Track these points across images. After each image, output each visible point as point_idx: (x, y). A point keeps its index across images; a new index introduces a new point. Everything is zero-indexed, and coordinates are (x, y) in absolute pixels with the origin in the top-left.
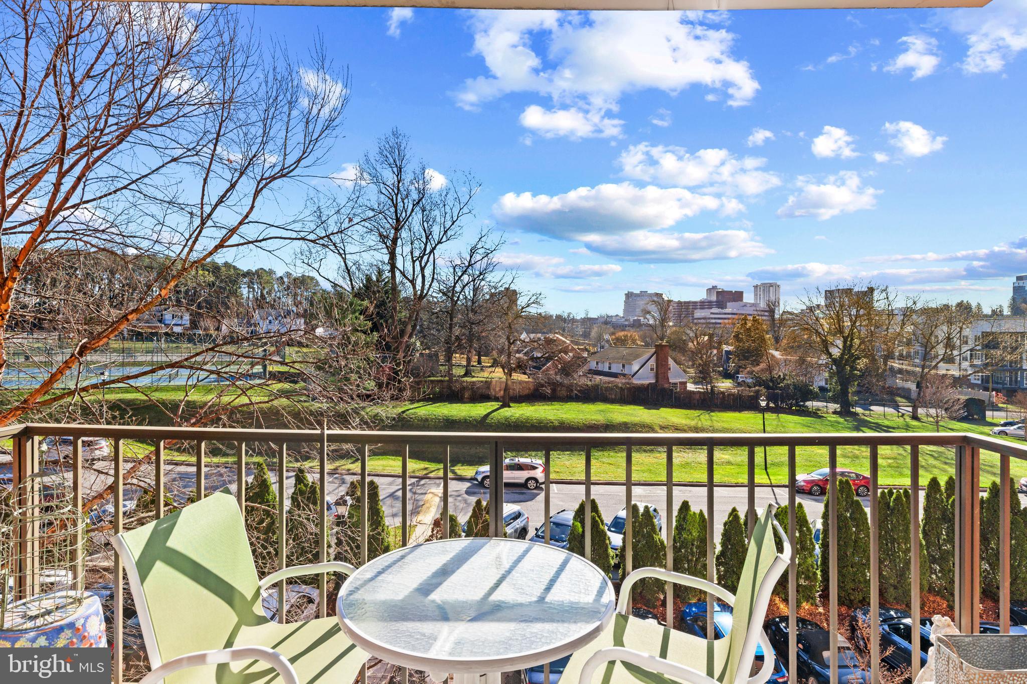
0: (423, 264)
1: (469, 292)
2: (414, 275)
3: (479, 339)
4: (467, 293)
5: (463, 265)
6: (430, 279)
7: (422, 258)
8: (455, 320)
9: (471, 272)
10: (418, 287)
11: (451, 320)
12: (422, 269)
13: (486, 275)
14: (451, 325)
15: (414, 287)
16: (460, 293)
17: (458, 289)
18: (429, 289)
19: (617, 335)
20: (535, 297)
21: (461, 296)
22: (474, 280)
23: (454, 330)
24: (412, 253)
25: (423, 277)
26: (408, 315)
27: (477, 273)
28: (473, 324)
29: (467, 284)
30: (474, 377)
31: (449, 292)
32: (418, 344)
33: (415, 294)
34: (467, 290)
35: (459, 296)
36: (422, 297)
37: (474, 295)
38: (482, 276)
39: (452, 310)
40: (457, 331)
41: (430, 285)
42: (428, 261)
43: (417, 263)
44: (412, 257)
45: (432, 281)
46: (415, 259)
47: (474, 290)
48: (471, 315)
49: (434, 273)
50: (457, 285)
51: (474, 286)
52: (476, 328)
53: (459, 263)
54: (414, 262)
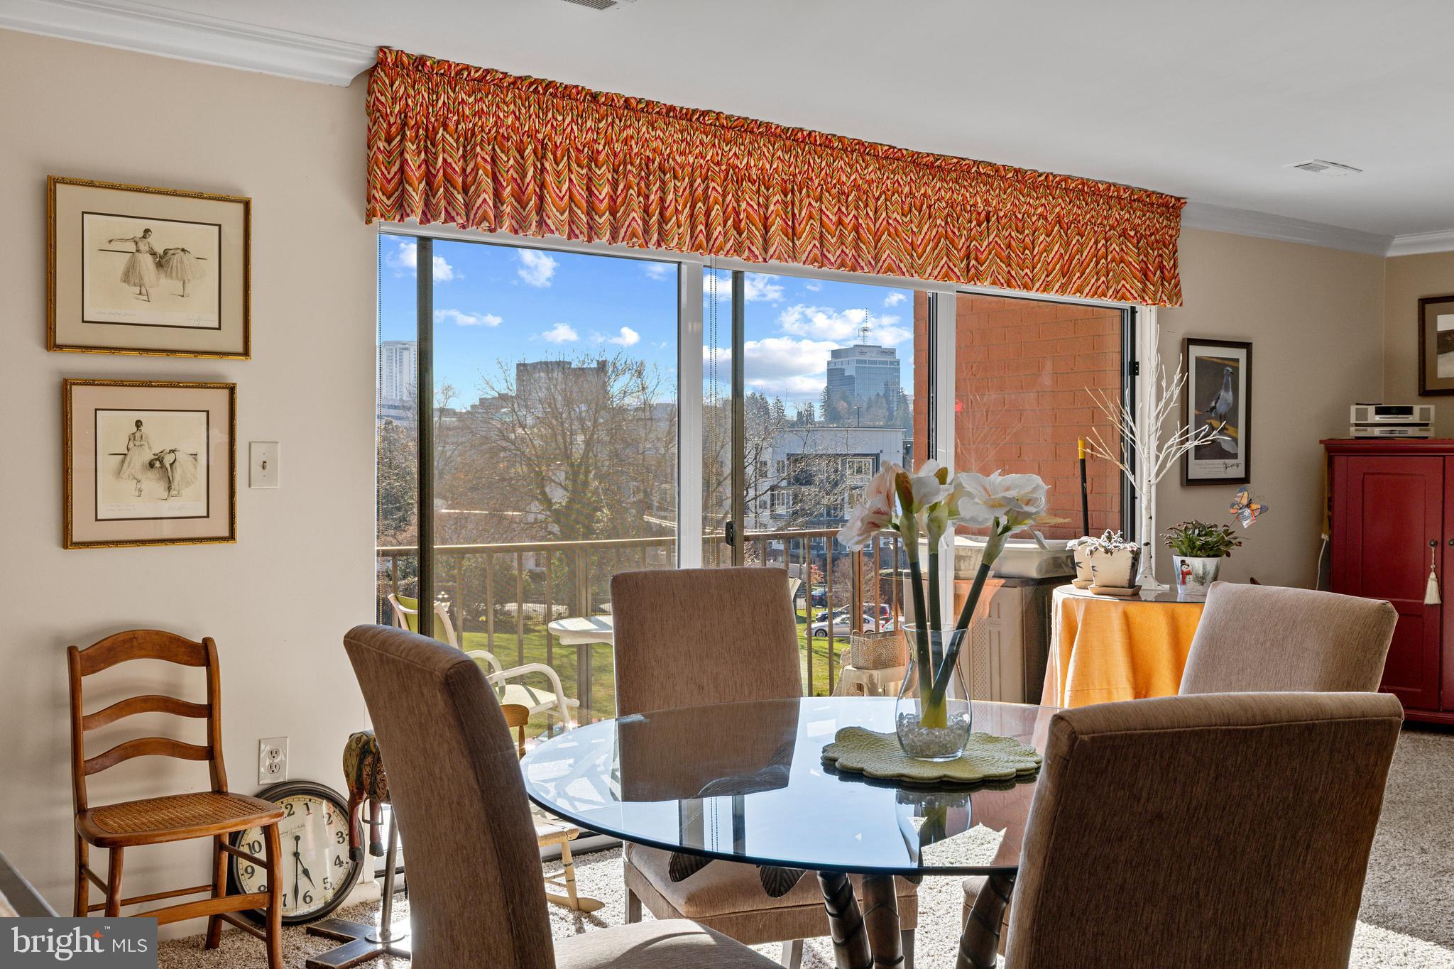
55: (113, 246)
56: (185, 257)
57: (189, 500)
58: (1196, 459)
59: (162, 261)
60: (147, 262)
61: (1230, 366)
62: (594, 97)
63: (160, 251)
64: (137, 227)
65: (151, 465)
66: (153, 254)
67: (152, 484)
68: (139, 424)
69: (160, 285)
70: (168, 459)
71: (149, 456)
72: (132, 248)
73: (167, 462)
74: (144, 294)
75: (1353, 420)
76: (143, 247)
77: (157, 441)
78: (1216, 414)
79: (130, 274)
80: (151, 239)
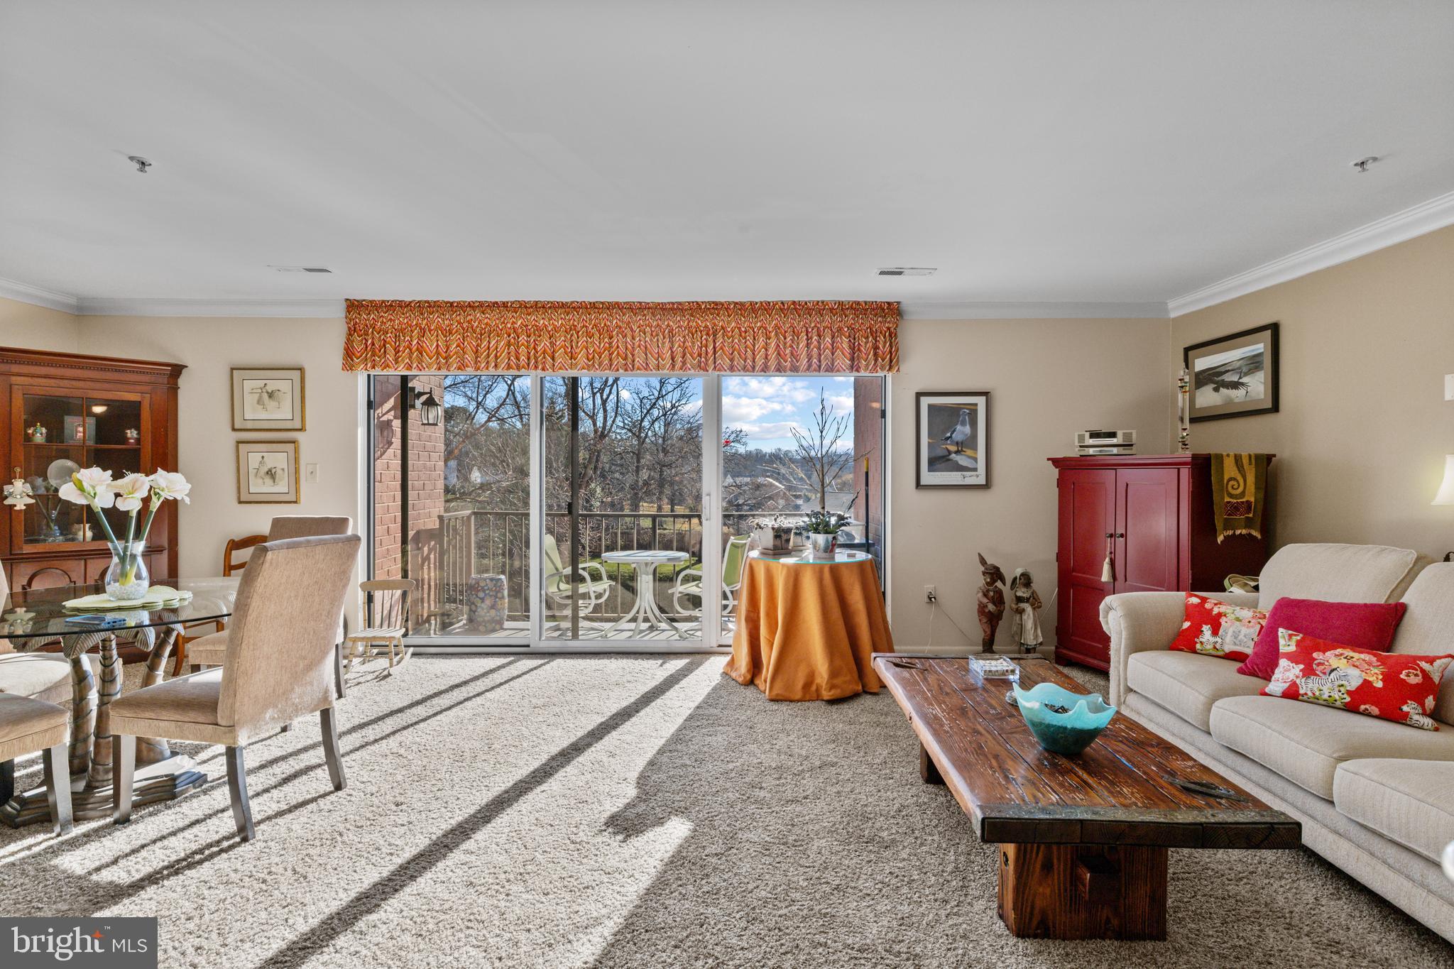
0: (605, 397)
1: (659, 427)
2: (594, 409)
3: (672, 484)
4: (657, 429)
5: (652, 397)
6: (613, 414)
7: (603, 390)
8: (643, 461)
9: (662, 404)
10: (600, 423)
11: (638, 461)
12: (604, 402)
13: (679, 408)
14: (637, 467)
15: (595, 424)
16: (649, 429)
17: (646, 424)
18: (612, 426)
19: (844, 479)
20: (734, 435)
21: (650, 432)
22: (665, 415)
23: (640, 473)
24: (591, 384)
25: (605, 411)
26: (588, 457)
27: (669, 405)
28: (664, 466)
29: (656, 419)
30: (665, 529)
31: (635, 427)
32: (598, 490)
33: (596, 431)
34: (656, 425)
35: (647, 433)
36: (603, 436)
37: (666, 431)
38: (673, 410)
39: (639, 450)
40: (644, 474)
41: (613, 422)
42: (610, 393)
43: (598, 395)
44: (592, 389)
45: (616, 417)
46: (595, 391)
47: (665, 426)
48: (661, 455)
49: (617, 407)
50: (646, 420)
51: (666, 420)
52: (667, 472)
53: (647, 395)
54: (594, 394)
55: (254, 391)
56: (279, 393)
57: (282, 487)
58: (930, 470)
59: (271, 395)
60: (265, 396)
61: (967, 409)
62: (452, 304)
63: (270, 391)
64: (261, 383)
65: (267, 473)
66: (268, 393)
67: (268, 480)
68: (263, 457)
69: (271, 404)
70: (273, 471)
71: (266, 470)
72: (260, 391)
73: (273, 472)
74: (265, 408)
75: (1077, 444)
76: (264, 390)
77: (269, 464)
78: (952, 441)
79: (260, 401)
80: (267, 388)
